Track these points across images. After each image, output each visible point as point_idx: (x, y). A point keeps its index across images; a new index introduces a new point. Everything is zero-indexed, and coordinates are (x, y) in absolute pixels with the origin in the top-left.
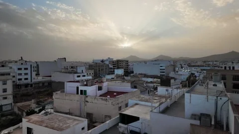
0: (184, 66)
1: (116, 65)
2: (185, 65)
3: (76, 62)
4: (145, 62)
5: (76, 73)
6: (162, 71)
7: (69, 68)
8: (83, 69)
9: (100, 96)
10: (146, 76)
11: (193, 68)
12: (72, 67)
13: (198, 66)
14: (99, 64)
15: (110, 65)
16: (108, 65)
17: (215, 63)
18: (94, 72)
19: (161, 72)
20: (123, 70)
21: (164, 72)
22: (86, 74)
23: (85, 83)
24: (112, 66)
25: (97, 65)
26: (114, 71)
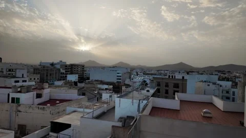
0: (140, 74)
1: (70, 70)
2: (141, 72)
3: (17, 64)
4: (103, 68)
5: (14, 77)
6: (119, 78)
7: (4, 71)
8: (25, 72)
9: (39, 104)
10: (102, 83)
11: (146, 76)
12: (10, 70)
13: (152, 74)
14: (48, 67)
15: (61, 69)
16: (59, 70)
17: (166, 72)
18: (40, 77)
19: (117, 79)
20: (77, 76)
21: (120, 79)
22: (27, 79)
23: (19, 89)
24: (64, 71)
25: (45, 69)
26: (66, 77)
